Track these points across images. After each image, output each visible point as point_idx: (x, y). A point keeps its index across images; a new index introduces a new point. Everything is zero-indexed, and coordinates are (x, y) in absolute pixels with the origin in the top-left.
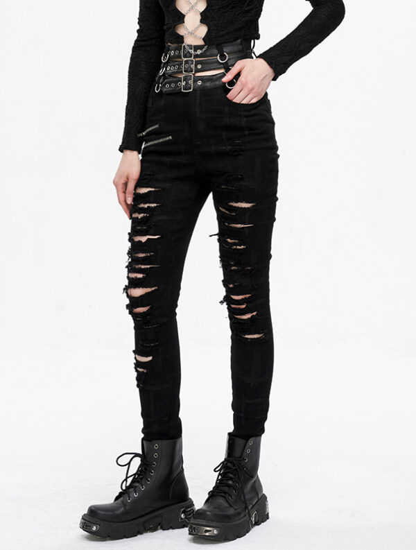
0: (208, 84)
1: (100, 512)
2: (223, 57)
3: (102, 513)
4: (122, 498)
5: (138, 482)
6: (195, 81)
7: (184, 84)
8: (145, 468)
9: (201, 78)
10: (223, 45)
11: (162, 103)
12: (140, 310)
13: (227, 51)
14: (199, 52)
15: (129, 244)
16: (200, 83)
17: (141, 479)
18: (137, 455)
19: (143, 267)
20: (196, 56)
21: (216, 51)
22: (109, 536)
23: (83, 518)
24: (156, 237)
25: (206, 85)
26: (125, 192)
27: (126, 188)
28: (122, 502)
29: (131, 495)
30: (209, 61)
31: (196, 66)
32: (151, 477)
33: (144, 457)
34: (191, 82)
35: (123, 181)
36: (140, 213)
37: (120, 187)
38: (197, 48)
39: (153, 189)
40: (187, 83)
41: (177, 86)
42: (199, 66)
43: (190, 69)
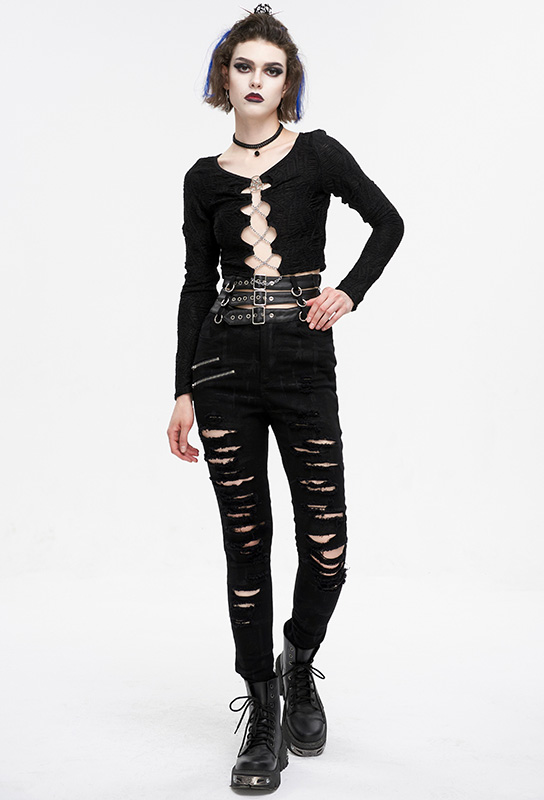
0: (282, 317)
2: (296, 290)
6: (267, 314)
7: (254, 316)
9: (273, 311)
11: (225, 336)
14: (272, 283)
16: (272, 316)
19: (249, 507)
20: (268, 288)
25: (278, 318)
26: (178, 442)
27: (179, 436)
30: (282, 294)
31: (268, 298)
34: (262, 314)
35: (175, 429)
36: (222, 458)
37: (173, 435)
38: (269, 279)
39: (227, 432)
40: (258, 315)
41: (245, 318)
42: (271, 299)
43: (260, 301)
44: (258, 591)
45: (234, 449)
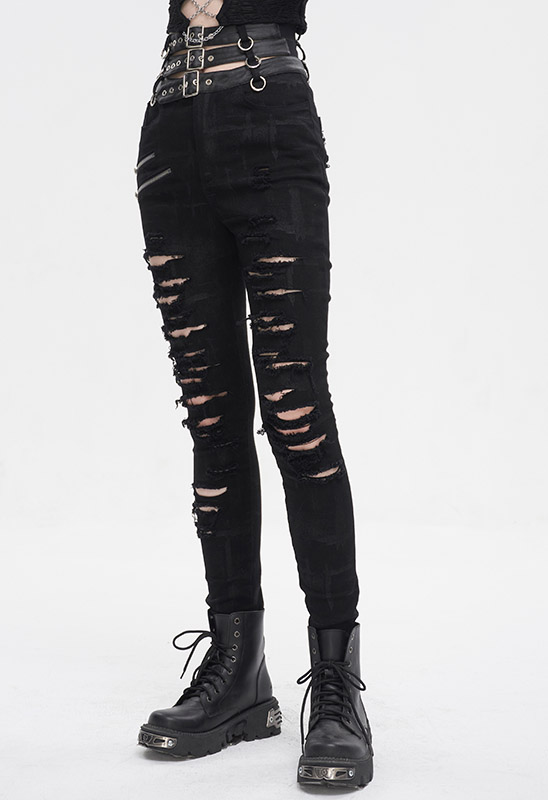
0: (222, 84)
2: (246, 43)
6: (202, 81)
7: (185, 85)
9: (212, 76)
10: (247, 26)
12: (208, 421)
13: (254, 35)
14: (211, 36)
15: (168, 343)
16: (208, 82)
19: (199, 369)
20: (207, 43)
21: (237, 36)
24: (201, 327)
25: (218, 84)
30: (225, 50)
31: (206, 58)
32: (232, 665)
34: (196, 82)
36: (167, 297)
38: (209, 30)
39: (170, 258)
40: (190, 84)
41: (177, 91)
42: (211, 59)
43: (196, 63)
44: (224, 490)
45: (180, 281)
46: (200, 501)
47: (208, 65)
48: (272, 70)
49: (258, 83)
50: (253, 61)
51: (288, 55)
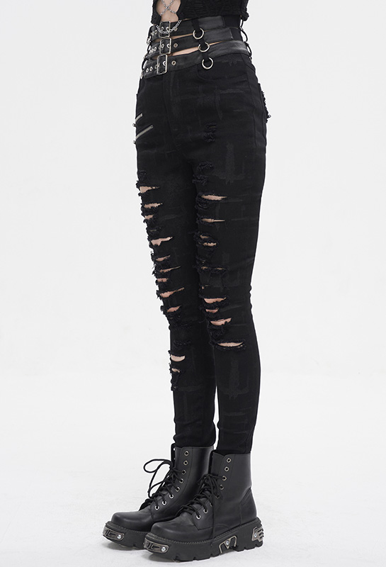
0: (183, 63)
1: (125, 520)
3: (127, 520)
4: (149, 507)
5: (167, 490)
7: (159, 65)
8: (174, 476)
10: (200, 20)
12: (172, 309)
13: (205, 26)
14: (175, 29)
17: (170, 487)
18: (166, 462)
19: (166, 271)
20: (172, 34)
21: (193, 28)
22: (134, 546)
23: (106, 526)
24: (169, 239)
25: (181, 64)
28: (150, 510)
29: (159, 504)
30: (186, 39)
31: (172, 46)
32: (180, 485)
33: (173, 463)
40: (161, 65)
41: (154, 70)
42: (176, 45)
43: (166, 50)
44: (183, 358)
46: (173, 364)
47: (174, 50)
48: (219, 52)
49: (207, 63)
50: (204, 47)
51: (232, 40)
